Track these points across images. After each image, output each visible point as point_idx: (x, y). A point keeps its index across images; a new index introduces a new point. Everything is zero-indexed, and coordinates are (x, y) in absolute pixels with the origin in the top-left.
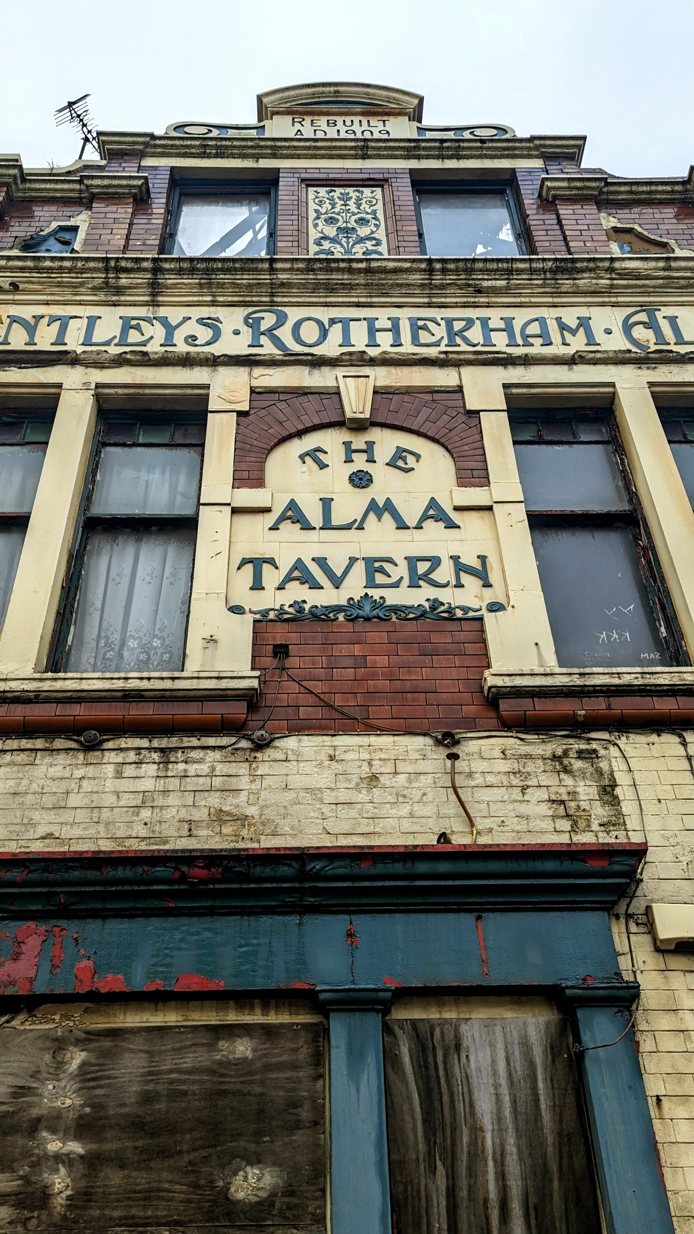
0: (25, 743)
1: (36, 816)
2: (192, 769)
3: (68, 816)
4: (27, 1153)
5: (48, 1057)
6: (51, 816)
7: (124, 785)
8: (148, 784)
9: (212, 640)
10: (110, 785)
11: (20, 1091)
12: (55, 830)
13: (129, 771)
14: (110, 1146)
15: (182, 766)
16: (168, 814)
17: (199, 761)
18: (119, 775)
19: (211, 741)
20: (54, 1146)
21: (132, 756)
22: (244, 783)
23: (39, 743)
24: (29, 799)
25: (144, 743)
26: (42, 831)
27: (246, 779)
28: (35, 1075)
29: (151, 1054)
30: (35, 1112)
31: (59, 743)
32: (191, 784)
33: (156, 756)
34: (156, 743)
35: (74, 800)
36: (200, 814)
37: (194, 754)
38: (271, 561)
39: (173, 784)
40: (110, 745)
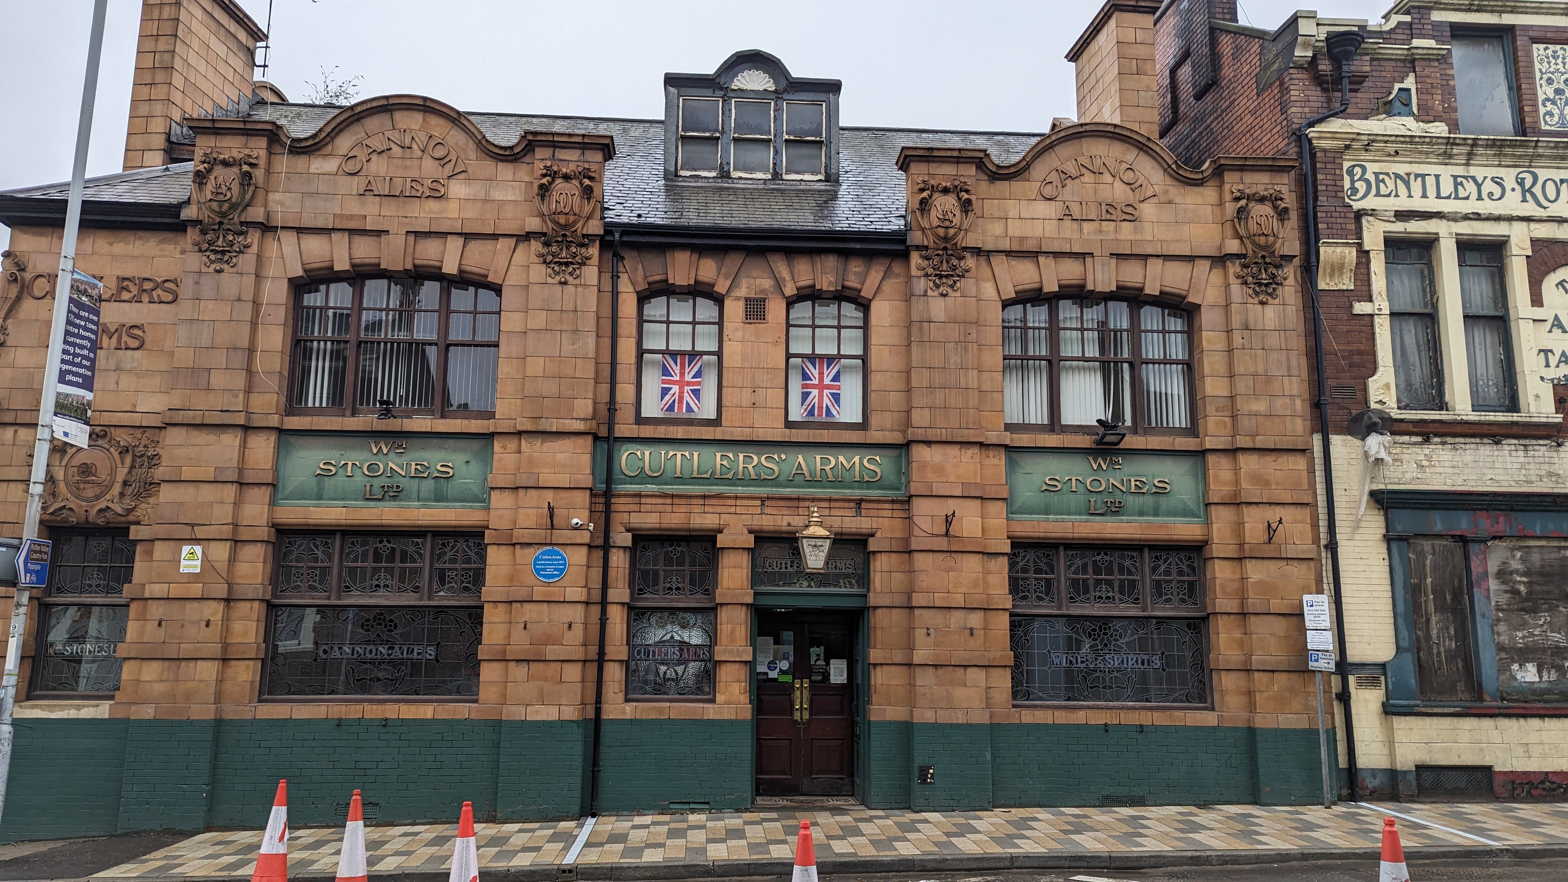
0: (1473, 440)
1: (1485, 471)
2: (1537, 453)
3: (1496, 471)
4: (1511, 580)
5: (1509, 553)
6: (1490, 471)
7: (1514, 460)
8: (1522, 460)
9: (1537, 396)
10: (1508, 458)
11: (1504, 563)
12: (1493, 476)
13: (1514, 453)
14: (1534, 580)
15: (1532, 452)
16: (1532, 472)
17: (1538, 451)
18: (1510, 455)
19: (1541, 442)
20: (1518, 579)
21: (1513, 448)
22: (1556, 460)
23: (1478, 440)
24: (1481, 464)
25: (1516, 442)
26: (1489, 477)
27: (1556, 459)
28: (1507, 558)
29: (1541, 554)
30: (1510, 569)
31: (1485, 441)
32: (1537, 460)
33: (1522, 447)
34: (1521, 442)
35: (1497, 465)
36: (1543, 473)
37: (1537, 447)
38: (1551, 351)
39: (1531, 460)
40: (1504, 442)
